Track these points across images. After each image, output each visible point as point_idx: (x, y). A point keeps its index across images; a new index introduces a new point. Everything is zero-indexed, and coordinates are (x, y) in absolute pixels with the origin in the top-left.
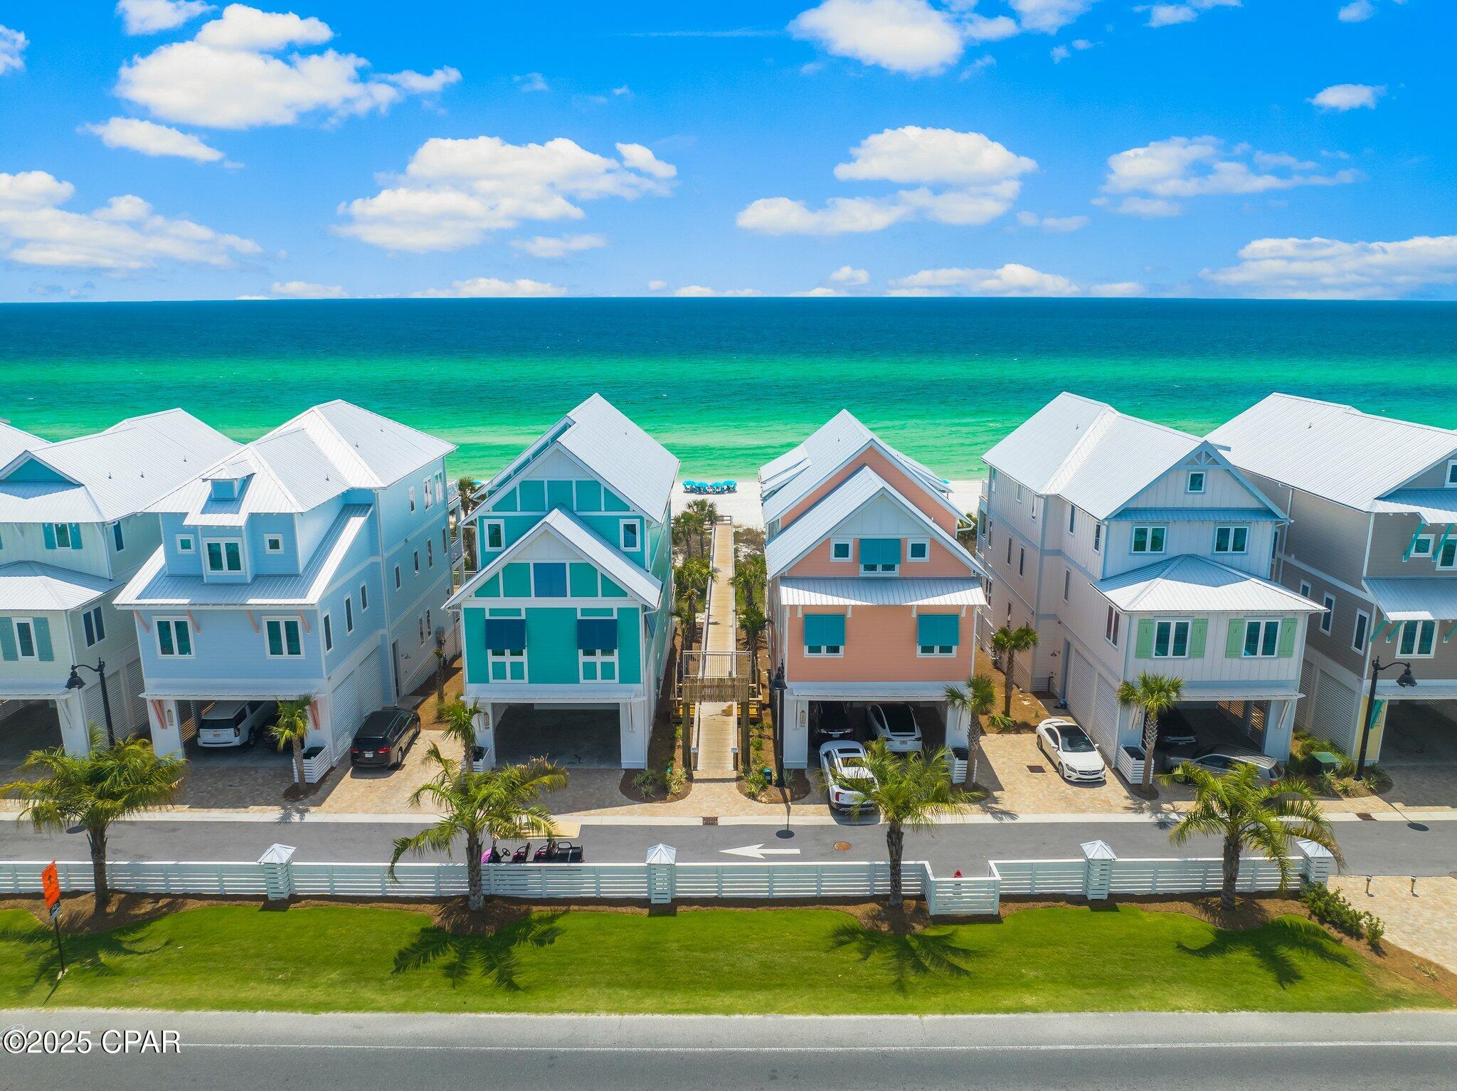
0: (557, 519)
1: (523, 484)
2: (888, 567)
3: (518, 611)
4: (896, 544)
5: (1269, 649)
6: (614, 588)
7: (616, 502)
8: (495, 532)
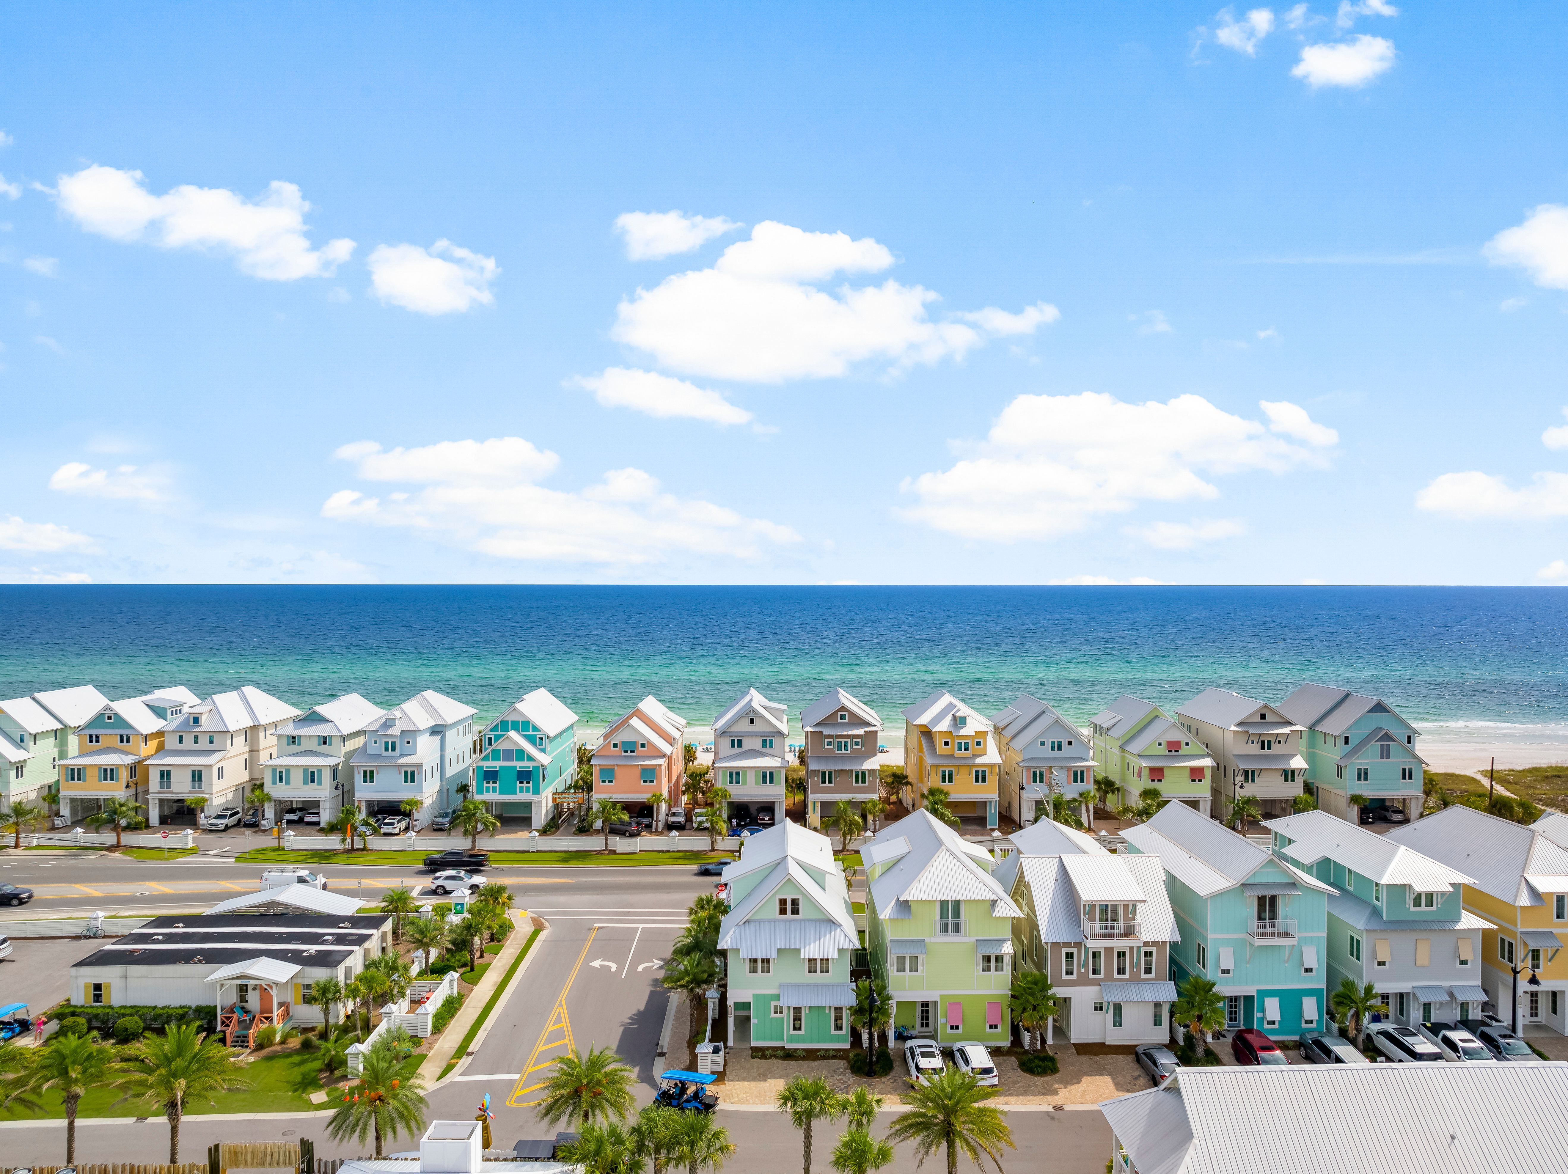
0: (513, 734)
1: (501, 721)
2: (632, 752)
3: (496, 767)
4: (634, 743)
5: (771, 782)
6: (531, 758)
7: (536, 729)
8: (490, 739)
